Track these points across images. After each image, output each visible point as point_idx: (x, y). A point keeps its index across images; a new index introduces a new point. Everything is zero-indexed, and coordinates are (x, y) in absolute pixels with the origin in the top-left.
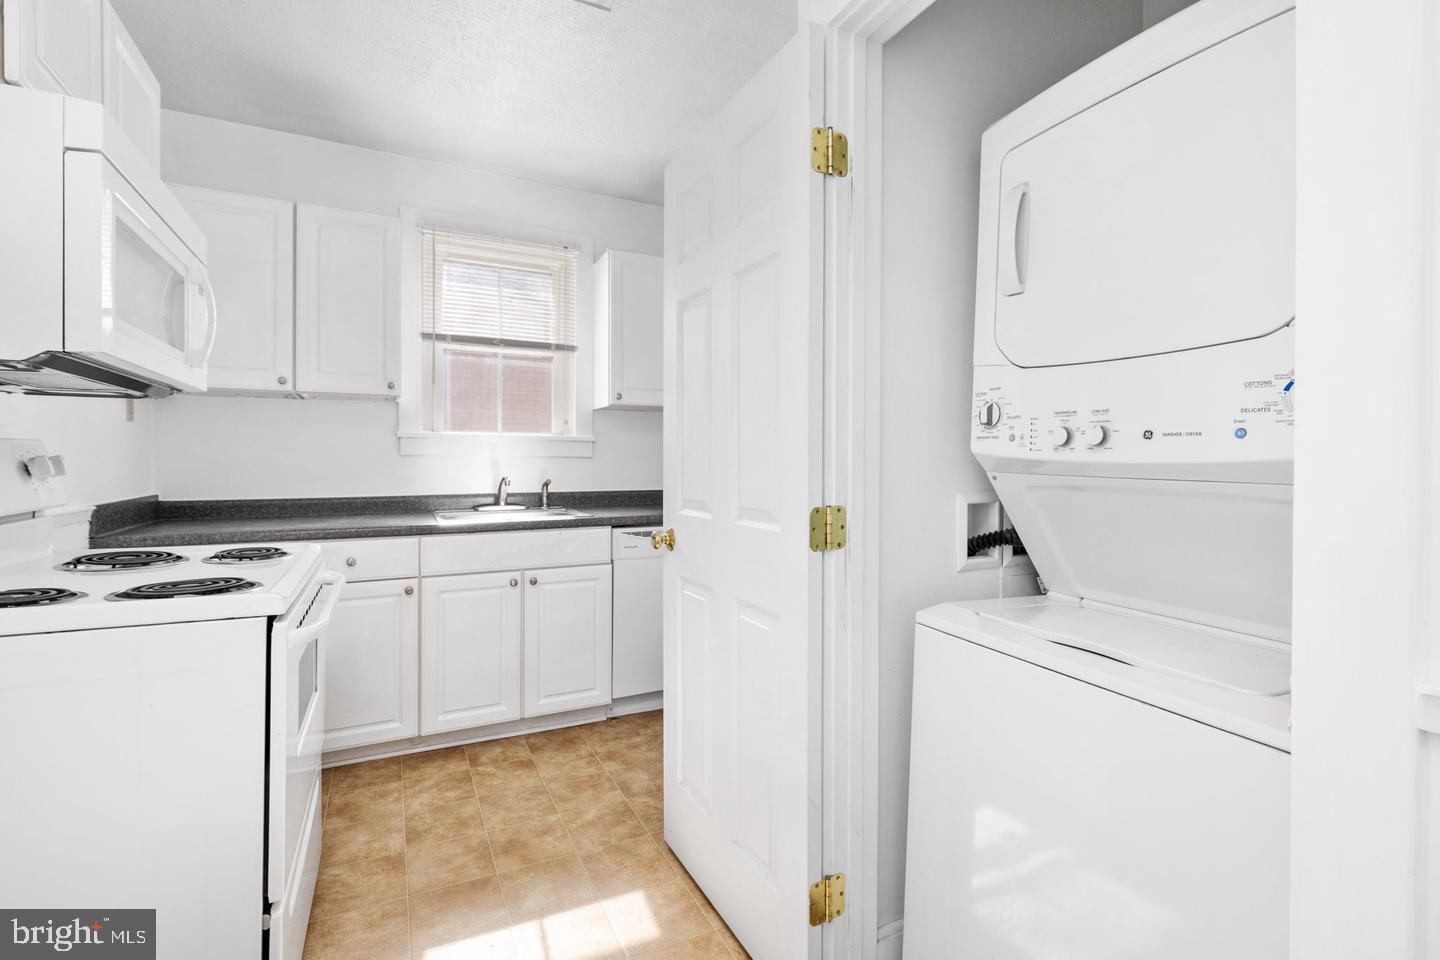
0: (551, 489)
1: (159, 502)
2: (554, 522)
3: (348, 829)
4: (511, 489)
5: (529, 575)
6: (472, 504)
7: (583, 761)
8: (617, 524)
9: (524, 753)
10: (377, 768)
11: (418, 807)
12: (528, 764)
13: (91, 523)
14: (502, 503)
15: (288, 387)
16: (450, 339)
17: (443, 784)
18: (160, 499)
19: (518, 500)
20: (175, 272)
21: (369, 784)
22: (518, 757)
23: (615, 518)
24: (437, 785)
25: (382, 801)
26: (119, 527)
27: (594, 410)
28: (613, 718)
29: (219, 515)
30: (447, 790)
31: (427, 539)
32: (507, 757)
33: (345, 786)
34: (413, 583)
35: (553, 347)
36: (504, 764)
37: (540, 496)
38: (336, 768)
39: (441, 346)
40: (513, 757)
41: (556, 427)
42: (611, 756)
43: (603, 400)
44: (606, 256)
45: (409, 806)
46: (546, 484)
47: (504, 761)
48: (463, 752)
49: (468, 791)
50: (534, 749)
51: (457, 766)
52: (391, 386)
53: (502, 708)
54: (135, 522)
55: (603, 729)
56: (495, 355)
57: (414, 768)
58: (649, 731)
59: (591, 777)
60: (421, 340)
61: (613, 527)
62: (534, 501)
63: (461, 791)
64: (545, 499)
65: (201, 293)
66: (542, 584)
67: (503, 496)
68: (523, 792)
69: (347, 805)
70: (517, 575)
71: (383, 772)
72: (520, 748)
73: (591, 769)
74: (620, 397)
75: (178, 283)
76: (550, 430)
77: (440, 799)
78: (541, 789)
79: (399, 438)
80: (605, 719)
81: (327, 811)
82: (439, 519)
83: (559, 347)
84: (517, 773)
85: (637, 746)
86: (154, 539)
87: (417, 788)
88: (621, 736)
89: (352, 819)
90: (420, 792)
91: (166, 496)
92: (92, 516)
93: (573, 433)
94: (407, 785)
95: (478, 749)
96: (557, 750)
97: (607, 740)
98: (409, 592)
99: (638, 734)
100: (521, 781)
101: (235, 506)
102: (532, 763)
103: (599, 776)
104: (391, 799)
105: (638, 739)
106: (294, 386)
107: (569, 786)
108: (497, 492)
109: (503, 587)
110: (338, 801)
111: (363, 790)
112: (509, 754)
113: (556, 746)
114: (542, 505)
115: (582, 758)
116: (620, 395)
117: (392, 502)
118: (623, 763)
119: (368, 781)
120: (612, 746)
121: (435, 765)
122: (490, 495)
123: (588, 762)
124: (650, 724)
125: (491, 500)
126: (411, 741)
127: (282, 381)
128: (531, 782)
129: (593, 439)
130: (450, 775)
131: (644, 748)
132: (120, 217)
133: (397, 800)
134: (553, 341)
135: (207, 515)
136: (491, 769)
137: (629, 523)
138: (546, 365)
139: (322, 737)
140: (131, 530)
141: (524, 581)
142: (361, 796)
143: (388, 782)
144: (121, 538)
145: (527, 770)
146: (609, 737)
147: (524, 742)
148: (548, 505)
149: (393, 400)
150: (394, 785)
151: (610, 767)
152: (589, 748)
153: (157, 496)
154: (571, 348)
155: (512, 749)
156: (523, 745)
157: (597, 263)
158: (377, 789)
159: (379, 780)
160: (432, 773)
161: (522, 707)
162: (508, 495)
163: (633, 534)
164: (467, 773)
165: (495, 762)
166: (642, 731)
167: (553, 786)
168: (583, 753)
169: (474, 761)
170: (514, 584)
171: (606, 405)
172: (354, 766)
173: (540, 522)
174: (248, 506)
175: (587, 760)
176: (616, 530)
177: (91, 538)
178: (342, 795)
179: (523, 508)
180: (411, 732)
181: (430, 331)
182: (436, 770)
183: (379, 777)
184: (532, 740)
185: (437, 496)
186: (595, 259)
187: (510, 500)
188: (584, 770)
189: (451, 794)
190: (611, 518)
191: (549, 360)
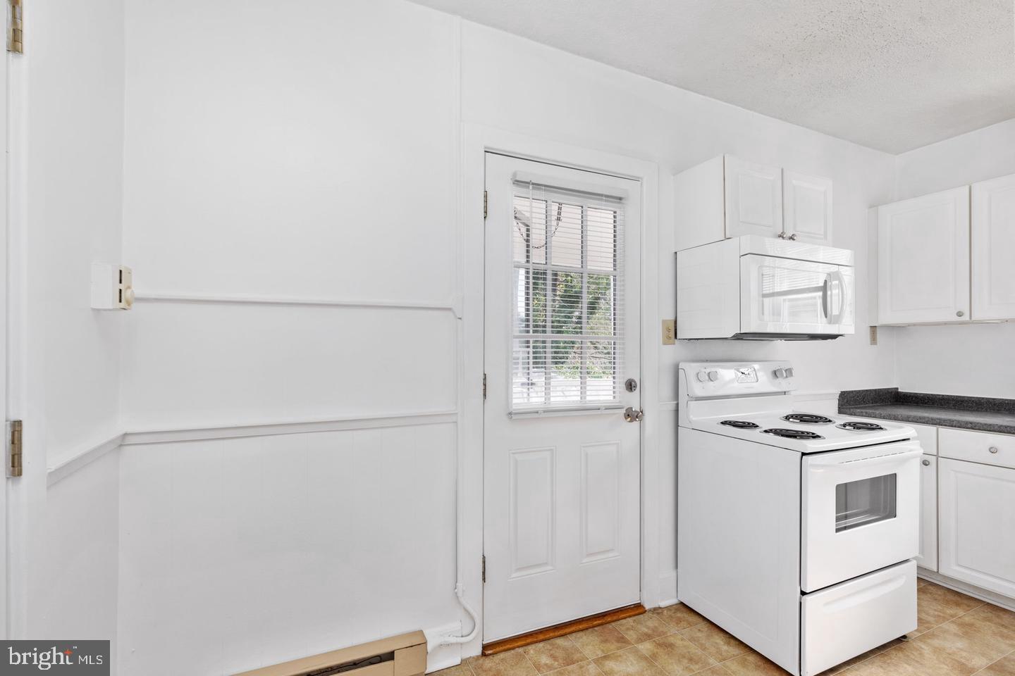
13: (839, 400)
18: (899, 390)
21: (1003, 625)
29: (933, 404)
86: (866, 413)
89: (966, 633)
91: (903, 389)
92: (840, 396)
104: (1008, 642)
111: (993, 625)
119: (1004, 623)
135: (926, 403)
142: (988, 627)
153: (897, 389)
158: (1005, 631)
172: (1003, 610)
174: (953, 400)
178: (975, 618)
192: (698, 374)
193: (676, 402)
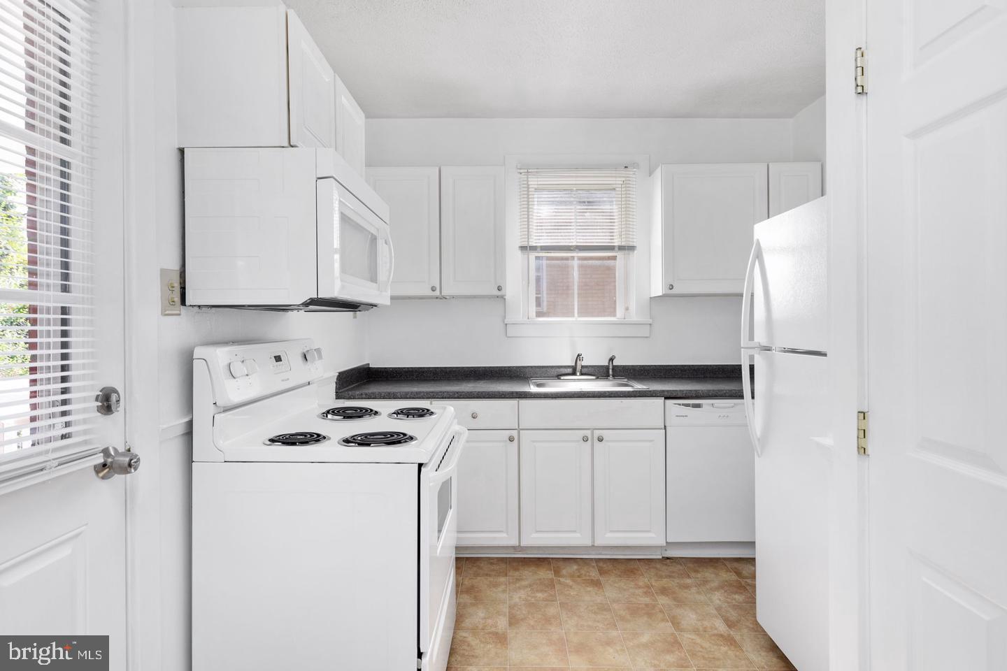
0: (615, 363)
1: (369, 368)
2: (617, 392)
3: (472, 605)
4: (584, 363)
5: (597, 433)
6: (556, 374)
7: (641, 590)
8: (669, 396)
9: (594, 574)
10: (492, 564)
11: (517, 600)
12: (596, 584)
13: (336, 383)
14: (578, 374)
15: (437, 293)
16: (539, 249)
17: (535, 586)
18: (370, 366)
19: (591, 370)
20: (372, 234)
21: (487, 575)
22: (589, 576)
23: (668, 391)
24: (530, 586)
25: (494, 589)
26: (350, 385)
27: (651, 298)
28: (668, 558)
30: (537, 591)
31: (524, 402)
32: (582, 574)
33: (471, 572)
34: (515, 433)
35: (616, 249)
36: (579, 580)
37: (607, 368)
38: (467, 559)
39: (533, 255)
40: (585, 575)
41: (620, 312)
42: (664, 591)
43: (658, 289)
44: (659, 170)
45: (512, 597)
46: (612, 360)
47: (579, 577)
48: (549, 563)
49: (551, 595)
50: (602, 572)
51: (545, 574)
52: (499, 289)
53: (578, 535)
54: (358, 381)
55: (658, 566)
56: (573, 258)
57: (516, 569)
58: (699, 575)
59: (647, 605)
60: (520, 252)
61: (666, 398)
62: (601, 372)
63: (546, 595)
64: (611, 371)
65: (386, 243)
66: (607, 441)
67: (579, 368)
68: (592, 606)
69: (473, 587)
70: (588, 433)
71: (495, 567)
72: (591, 569)
73: (646, 599)
74: (671, 287)
75: (374, 239)
76: (615, 316)
77: (532, 597)
78: (606, 607)
79: (506, 324)
80: (660, 557)
81: (460, 589)
82: (532, 387)
83: (621, 248)
84: (589, 589)
85: (687, 587)
86: (366, 394)
87: (517, 585)
88: (673, 575)
89: (475, 598)
90: (519, 588)
91: (375, 364)
92: (337, 379)
93: (634, 317)
94: (511, 580)
95: (561, 564)
96: (620, 576)
97: (661, 577)
98: (511, 439)
99: (689, 577)
100: (590, 596)
101: (409, 371)
102: (601, 584)
103: (654, 606)
104: (500, 589)
105: (688, 581)
106: (441, 292)
107: (628, 609)
108: (574, 364)
109: (578, 441)
110: (467, 582)
111: (482, 578)
112: (583, 572)
113: (619, 573)
114: (609, 376)
115: (640, 587)
116: (672, 286)
117: (502, 371)
118: (675, 599)
119: (486, 572)
120: (665, 582)
121: (531, 569)
122: (569, 367)
123: (645, 593)
124: (700, 570)
125: (570, 370)
126: (514, 548)
127: (433, 289)
128: (599, 599)
129: (650, 321)
130: (540, 579)
131: (694, 590)
132: (343, 212)
133: (504, 591)
134: (616, 243)
135: (394, 377)
136: (569, 581)
137: (680, 395)
138: (611, 263)
139: (456, 534)
140: (354, 387)
141: (594, 438)
142: (482, 582)
143: (499, 576)
144: (350, 393)
145: (596, 588)
146: (663, 574)
147: (594, 564)
148: (613, 376)
149: (502, 298)
150: (502, 579)
151: (663, 600)
152: (646, 580)
153: (369, 364)
154: (632, 248)
155: (585, 569)
156: (593, 567)
157: (652, 176)
158: (492, 579)
159: (493, 573)
160: (528, 575)
161: (593, 537)
162: (582, 367)
163: (683, 405)
164: (552, 580)
165: (572, 576)
166: (693, 574)
167: (615, 606)
168: (641, 584)
169: (557, 572)
170: (585, 439)
171: (661, 294)
172: (478, 559)
173: (605, 392)
174: (416, 371)
175: (645, 590)
176: (669, 402)
177: (336, 392)
178: (470, 579)
179: (594, 378)
180: (514, 542)
181: (525, 244)
182: (531, 574)
183: (493, 570)
184: (601, 564)
185: (532, 367)
186: (651, 173)
187: (584, 371)
188: (642, 599)
189: (539, 595)
190: (663, 391)
191: (614, 258)
192: (230, 364)
193: (187, 419)
